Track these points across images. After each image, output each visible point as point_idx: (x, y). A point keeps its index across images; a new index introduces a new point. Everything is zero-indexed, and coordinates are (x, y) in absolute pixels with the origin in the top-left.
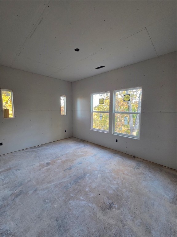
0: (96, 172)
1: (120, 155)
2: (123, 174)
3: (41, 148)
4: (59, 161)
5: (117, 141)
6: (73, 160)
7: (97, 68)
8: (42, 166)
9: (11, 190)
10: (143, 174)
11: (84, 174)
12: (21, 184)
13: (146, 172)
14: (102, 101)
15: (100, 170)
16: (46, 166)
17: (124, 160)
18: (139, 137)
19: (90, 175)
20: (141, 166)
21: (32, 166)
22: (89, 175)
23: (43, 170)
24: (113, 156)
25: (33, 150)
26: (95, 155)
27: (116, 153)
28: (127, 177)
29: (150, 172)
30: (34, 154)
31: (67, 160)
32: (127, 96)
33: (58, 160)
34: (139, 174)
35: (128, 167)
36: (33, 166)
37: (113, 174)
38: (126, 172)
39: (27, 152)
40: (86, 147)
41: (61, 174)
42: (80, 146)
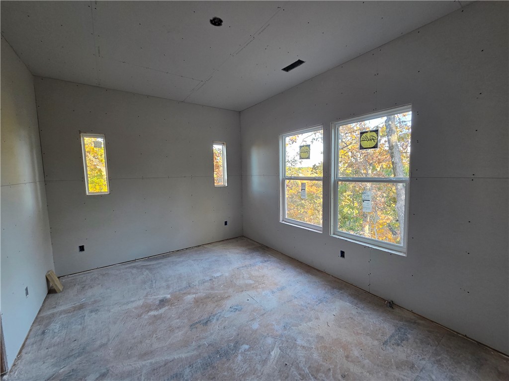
0: (270, 341)
1: (351, 295)
2: (347, 357)
3: (164, 261)
4: (190, 298)
5: (343, 254)
6: (222, 298)
7: (287, 69)
8: (148, 308)
9: (54, 365)
10: (412, 367)
11: (237, 343)
12: (83, 351)
13: (424, 362)
14: (305, 152)
15: (281, 336)
16: (156, 309)
17: (360, 310)
18: (405, 250)
19: (251, 348)
20: (409, 336)
21: (128, 303)
22: (247, 347)
23: (146, 317)
24: (328, 296)
25: (149, 263)
26: (282, 289)
27: (340, 289)
28: (355, 369)
29: (438, 361)
30: (145, 273)
31: (207, 297)
32: (368, 135)
33: (189, 294)
34: (400, 365)
35: (367, 334)
36: (130, 306)
37: (315, 356)
38: (356, 353)
39: (134, 267)
40: (265, 264)
41: (180, 333)
42: (252, 261)
